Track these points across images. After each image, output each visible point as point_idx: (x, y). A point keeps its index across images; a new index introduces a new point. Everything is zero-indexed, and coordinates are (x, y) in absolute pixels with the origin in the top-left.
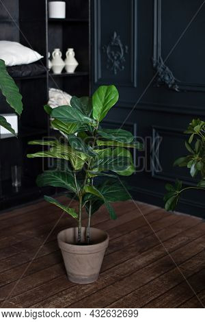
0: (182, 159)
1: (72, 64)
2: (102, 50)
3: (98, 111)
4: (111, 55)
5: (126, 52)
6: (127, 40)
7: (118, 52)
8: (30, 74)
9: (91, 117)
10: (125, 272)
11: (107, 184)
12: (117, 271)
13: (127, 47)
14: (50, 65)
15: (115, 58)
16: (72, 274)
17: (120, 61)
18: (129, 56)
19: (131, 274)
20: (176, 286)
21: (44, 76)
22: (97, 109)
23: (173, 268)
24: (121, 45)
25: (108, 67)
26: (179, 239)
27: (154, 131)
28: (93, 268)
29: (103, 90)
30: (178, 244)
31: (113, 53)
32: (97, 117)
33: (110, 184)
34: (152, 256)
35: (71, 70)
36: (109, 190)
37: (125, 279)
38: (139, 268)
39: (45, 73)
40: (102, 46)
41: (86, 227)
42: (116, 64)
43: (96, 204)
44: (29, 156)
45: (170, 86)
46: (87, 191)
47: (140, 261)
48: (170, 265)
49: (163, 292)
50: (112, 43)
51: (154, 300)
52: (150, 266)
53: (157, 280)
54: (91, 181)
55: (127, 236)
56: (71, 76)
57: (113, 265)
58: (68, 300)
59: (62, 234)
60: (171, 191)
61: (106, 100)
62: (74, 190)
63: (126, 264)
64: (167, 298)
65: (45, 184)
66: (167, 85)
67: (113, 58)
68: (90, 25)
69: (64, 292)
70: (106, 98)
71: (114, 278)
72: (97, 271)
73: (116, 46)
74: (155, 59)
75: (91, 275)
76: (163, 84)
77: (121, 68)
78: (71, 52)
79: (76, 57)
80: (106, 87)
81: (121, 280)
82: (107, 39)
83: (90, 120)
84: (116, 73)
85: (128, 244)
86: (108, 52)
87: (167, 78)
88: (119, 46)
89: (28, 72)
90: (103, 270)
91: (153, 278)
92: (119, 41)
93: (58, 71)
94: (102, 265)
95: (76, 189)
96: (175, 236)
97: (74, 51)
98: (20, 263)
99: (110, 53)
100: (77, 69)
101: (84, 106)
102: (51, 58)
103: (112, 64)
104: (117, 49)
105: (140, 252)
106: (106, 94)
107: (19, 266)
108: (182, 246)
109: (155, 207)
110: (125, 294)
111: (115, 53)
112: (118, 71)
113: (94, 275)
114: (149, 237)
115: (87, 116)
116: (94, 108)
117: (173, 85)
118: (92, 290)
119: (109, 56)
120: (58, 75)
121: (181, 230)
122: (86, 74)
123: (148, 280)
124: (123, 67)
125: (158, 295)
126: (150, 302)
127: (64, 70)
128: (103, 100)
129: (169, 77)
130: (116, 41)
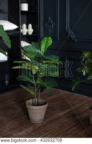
0: (80, 68)
1: (31, 31)
2: (44, 24)
3: (43, 48)
4: (48, 26)
5: (54, 25)
6: (55, 20)
7: (51, 25)
8: (13, 34)
9: (41, 50)
10: (55, 118)
11: (47, 80)
12: (51, 118)
13: (54, 23)
14: (21, 31)
15: (50, 28)
16: (32, 119)
17: (52, 29)
18: (55, 27)
19: (57, 119)
20: (77, 124)
21: (19, 35)
22: (43, 47)
23: (76, 117)
24: (52, 22)
25: (46, 32)
26: (78, 105)
27: (66, 59)
28: (41, 116)
29: (45, 39)
30: (77, 107)
31: (49, 26)
32: (43, 50)
33: (48, 80)
34: (66, 112)
35: (30, 33)
36: (48, 82)
37: (55, 121)
38: (61, 117)
39: (19, 34)
40: (44, 23)
41: (38, 99)
42: (50, 31)
43: (42, 88)
44: (13, 68)
45: (73, 39)
46: (38, 83)
47: (61, 114)
48: (74, 115)
49: (71, 126)
50: (48, 22)
51: (68, 129)
52: (65, 116)
53: (69, 121)
54: (40, 79)
55: (55, 104)
56: (30, 35)
57: (50, 115)
58: (31, 130)
59: (27, 102)
60: (74, 83)
61: (47, 43)
62: (33, 82)
63: (55, 115)
64: (73, 129)
65: (20, 80)
66: (72, 39)
67: (48, 28)
68: (38, 14)
69: (28, 127)
70: (47, 42)
71: (50, 120)
72: (43, 117)
73: (50, 23)
74: (67, 28)
75: (40, 119)
76: (70, 39)
77: (52, 32)
78: (30, 26)
79: (33, 28)
80: (47, 38)
81: (53, 121)
82: (46, 20)
83: (40, 52)
84: (50, 34)
85: (55, 107)
86: (46, 25)
87: (72, 36)
88: (51, 23)
89: (12, 33)
90: (46, 117)
91: (67, 120)
92: (51, 20)
93: (25, 34)
94: (45, 115)
95: (34, 82)
96: (76, 104)
97: (32, 25)
98: (9, 115)
99: (47, 26)
100: (33, 33)
101: (37, 46)
102: (22, 28)
103: (48, 31)
104: (50, 24)
105: (61, 110)
106: (47, 41)
107: (9, 116)
108: (79, 107)
109: (67, 92)
110: (55, 127)
111: (50, 26)
112: (51, 33)
113: (42, 119)
114: (65, 104)
115: (39, 50)
116: (42, 46)
117: (75, 39)
118: (41, 126)
119: (47, 27)
120: (25, 35)
121: (78, 101)
122: (37, 35)
123: (65, 122)
124: (53, 32)
125: (70, 127)
126: (66, 130)
127: (27, 33)
128: (45, 43)
129: (73, 36)
130: (50, 21)
